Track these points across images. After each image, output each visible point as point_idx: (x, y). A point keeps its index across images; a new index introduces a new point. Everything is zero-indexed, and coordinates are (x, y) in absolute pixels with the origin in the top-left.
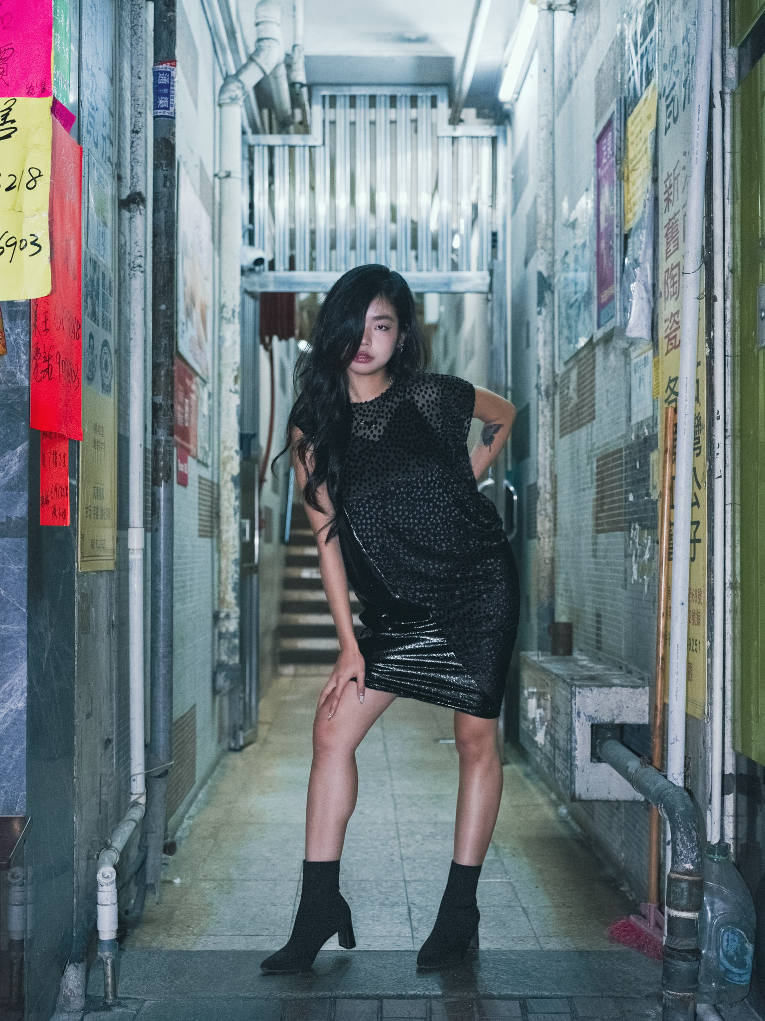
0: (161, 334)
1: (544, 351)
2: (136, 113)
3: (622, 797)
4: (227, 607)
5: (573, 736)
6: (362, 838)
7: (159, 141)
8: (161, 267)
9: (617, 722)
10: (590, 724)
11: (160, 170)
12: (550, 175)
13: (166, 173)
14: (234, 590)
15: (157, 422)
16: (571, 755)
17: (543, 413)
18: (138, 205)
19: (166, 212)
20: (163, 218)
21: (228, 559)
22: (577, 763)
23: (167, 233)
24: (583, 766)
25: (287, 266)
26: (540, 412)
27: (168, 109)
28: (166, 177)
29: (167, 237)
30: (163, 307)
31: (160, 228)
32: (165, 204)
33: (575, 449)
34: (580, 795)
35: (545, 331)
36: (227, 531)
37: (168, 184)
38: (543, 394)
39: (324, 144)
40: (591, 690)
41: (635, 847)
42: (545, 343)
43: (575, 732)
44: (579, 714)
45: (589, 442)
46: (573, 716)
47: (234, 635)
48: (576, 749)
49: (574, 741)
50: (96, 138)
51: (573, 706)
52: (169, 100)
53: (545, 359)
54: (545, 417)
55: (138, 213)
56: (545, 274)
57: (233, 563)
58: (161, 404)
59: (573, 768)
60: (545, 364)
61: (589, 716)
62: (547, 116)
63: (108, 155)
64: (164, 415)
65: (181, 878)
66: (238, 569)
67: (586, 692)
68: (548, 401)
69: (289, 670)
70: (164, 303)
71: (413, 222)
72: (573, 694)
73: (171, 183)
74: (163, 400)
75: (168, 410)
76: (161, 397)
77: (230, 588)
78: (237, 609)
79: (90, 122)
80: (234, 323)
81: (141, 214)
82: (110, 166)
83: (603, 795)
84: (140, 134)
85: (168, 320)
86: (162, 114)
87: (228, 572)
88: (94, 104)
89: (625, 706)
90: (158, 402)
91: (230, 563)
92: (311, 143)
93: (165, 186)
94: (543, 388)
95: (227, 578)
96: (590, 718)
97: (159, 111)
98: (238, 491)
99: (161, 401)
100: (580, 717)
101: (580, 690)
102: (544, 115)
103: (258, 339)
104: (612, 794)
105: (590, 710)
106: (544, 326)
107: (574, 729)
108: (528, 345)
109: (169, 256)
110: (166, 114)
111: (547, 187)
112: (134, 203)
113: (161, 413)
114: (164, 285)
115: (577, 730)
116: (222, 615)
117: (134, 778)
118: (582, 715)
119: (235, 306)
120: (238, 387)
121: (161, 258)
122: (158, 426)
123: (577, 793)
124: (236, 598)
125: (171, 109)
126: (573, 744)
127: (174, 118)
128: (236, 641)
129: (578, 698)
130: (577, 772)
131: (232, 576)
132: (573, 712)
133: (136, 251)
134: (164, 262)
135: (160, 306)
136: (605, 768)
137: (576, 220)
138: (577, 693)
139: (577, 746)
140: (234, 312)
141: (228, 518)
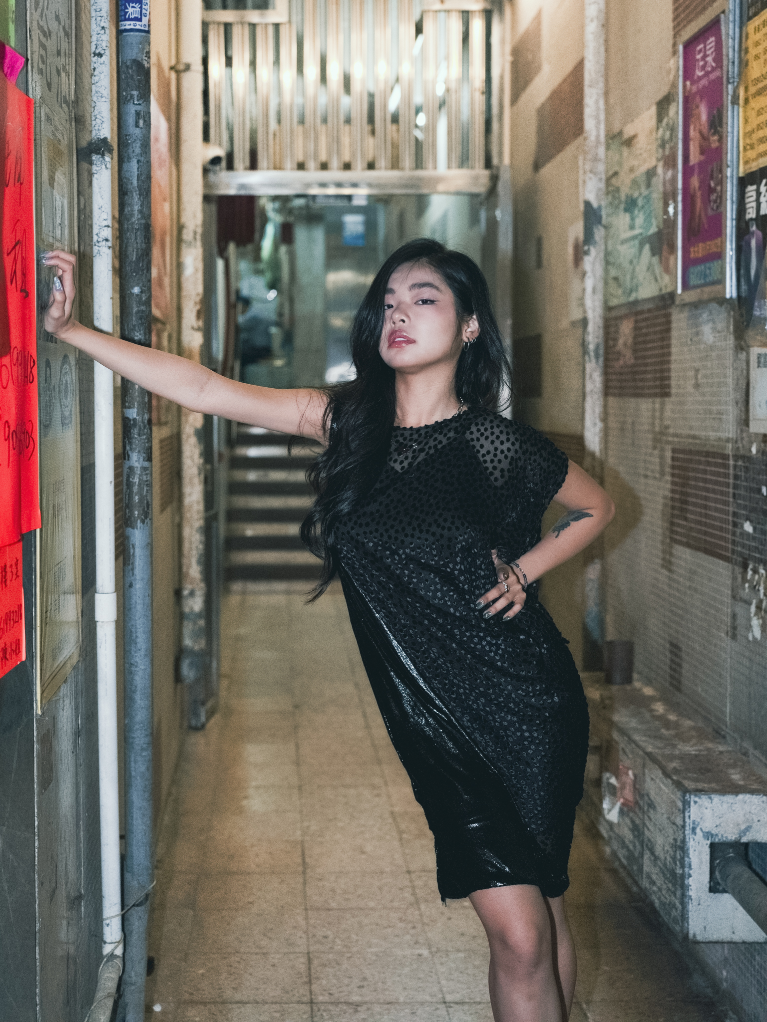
0: (134, 326)
1: (593, 301)
2: (99, 28)
3: (750, 938)
4: (191, 583)
5: (686, 859)
6: (372, 904)
7: (129, 63)
8: (133, 237)
9: (744, 840)
10: (709, 842)
11: (131, 105)
12: (602, 79)
13: (138, 108)
14: (199, 563)
15: (130, 443)
16: (683, 882)
17: (591, 377)
18: (103, 155)
19: (138, 161)
20: (136, 170)
21: (191, 527)
22: (692, 893)
23: (140, 190)
24: (699, 897)
25: (248, 163)
26: (587, 376)
27: (140, 20)
28: (138, 113)
29: (140, 195)
30: (136, 290)
31: (132, 183)
32: (138, 150)
33: (629, 420)
34: (694, 935)
35: (594, 276)
36: (190, 495)
37: (141, 123)
38: (592, 354)
39: (290, 22)
40: (710, 798)
41: (754, 982)
42: (594, 290)
43: (688, 854)
44: (694, 830)
45: (657, 422)
46: (687, 832)
47: (199, 616)
48: (690, 876)
49: (687, 865)
50: (48, 75)
51: (687, 820)
52: (141, 8)
53: (594, 311)
54: (594, 382)
55: (104, 166)
56: (595, 205)
57: (197, 531)
58: (134, 420)
59: (686, 900)
60: (594, 317)
61: (708, 833)
62: (598, 4)
63: (63, 94)
64: (139, 435)
65: (162, 1002)
66: (203, 538)
67: (704, 800)
68: (597, 362)
69: (237, 586)
70: (138, 285)
71: (371, 96)
72: (686, 804)
73: (145, 121)
74: (138, 415)
75: (145, 427)
76: (135, 410)
77: (194, 561)
78: (202, 585)
79: (42, 56)
80: (195, 247)
81: (106, 168)
82: (66, 109)
83: (725, 934)
84: (104, 57)
85: (143, 308)
86: (132, 27)
87: (191, 543)
88: (46, 29)
89: (756, 820)
90: (131, 418)
91: (194, 532)
92: (277, 20)
93: (137, 126)
94: (591, 347)
95: (191, 550)
96: (708, 835)
97: (128, 23)
98: (202, 447)
99: (135, 416)
100: (695, 834)
101: (697, 799)
102: (594, 3)
103: (215, 250)
104: (737, 933)
105: (708, 825)
106: (593, 270)
107: (688, 849)
108: (539, 264)
109: (143, 221)
110: (138, 27)
111: (598, 94)
112: (98, 154)
113: (135, 432)
114: (138, 259)
115: (691, 852)
116: (186, 592)
117: (108, 922)
118: (698, 831)
119: (196, 226)
120: (201, 323)
121: (133, 223)
122: (131, 449)
123: (691, 932)
124: (201, 573)
125: (145, 20)
126: (686, 870)
127: (148, 32)
128: (202, 623)
129: (693, 809)
130: (690, 905)
131: (197, 547)
132: (687, 828)
133: (101, 219)
134: (137, 230)
135: (132, 288)
136: (727, 901)
137: (634, 137)
138: (692, 803)
139: (691, 872)
140: (195, 233)
141: (191, 479)
